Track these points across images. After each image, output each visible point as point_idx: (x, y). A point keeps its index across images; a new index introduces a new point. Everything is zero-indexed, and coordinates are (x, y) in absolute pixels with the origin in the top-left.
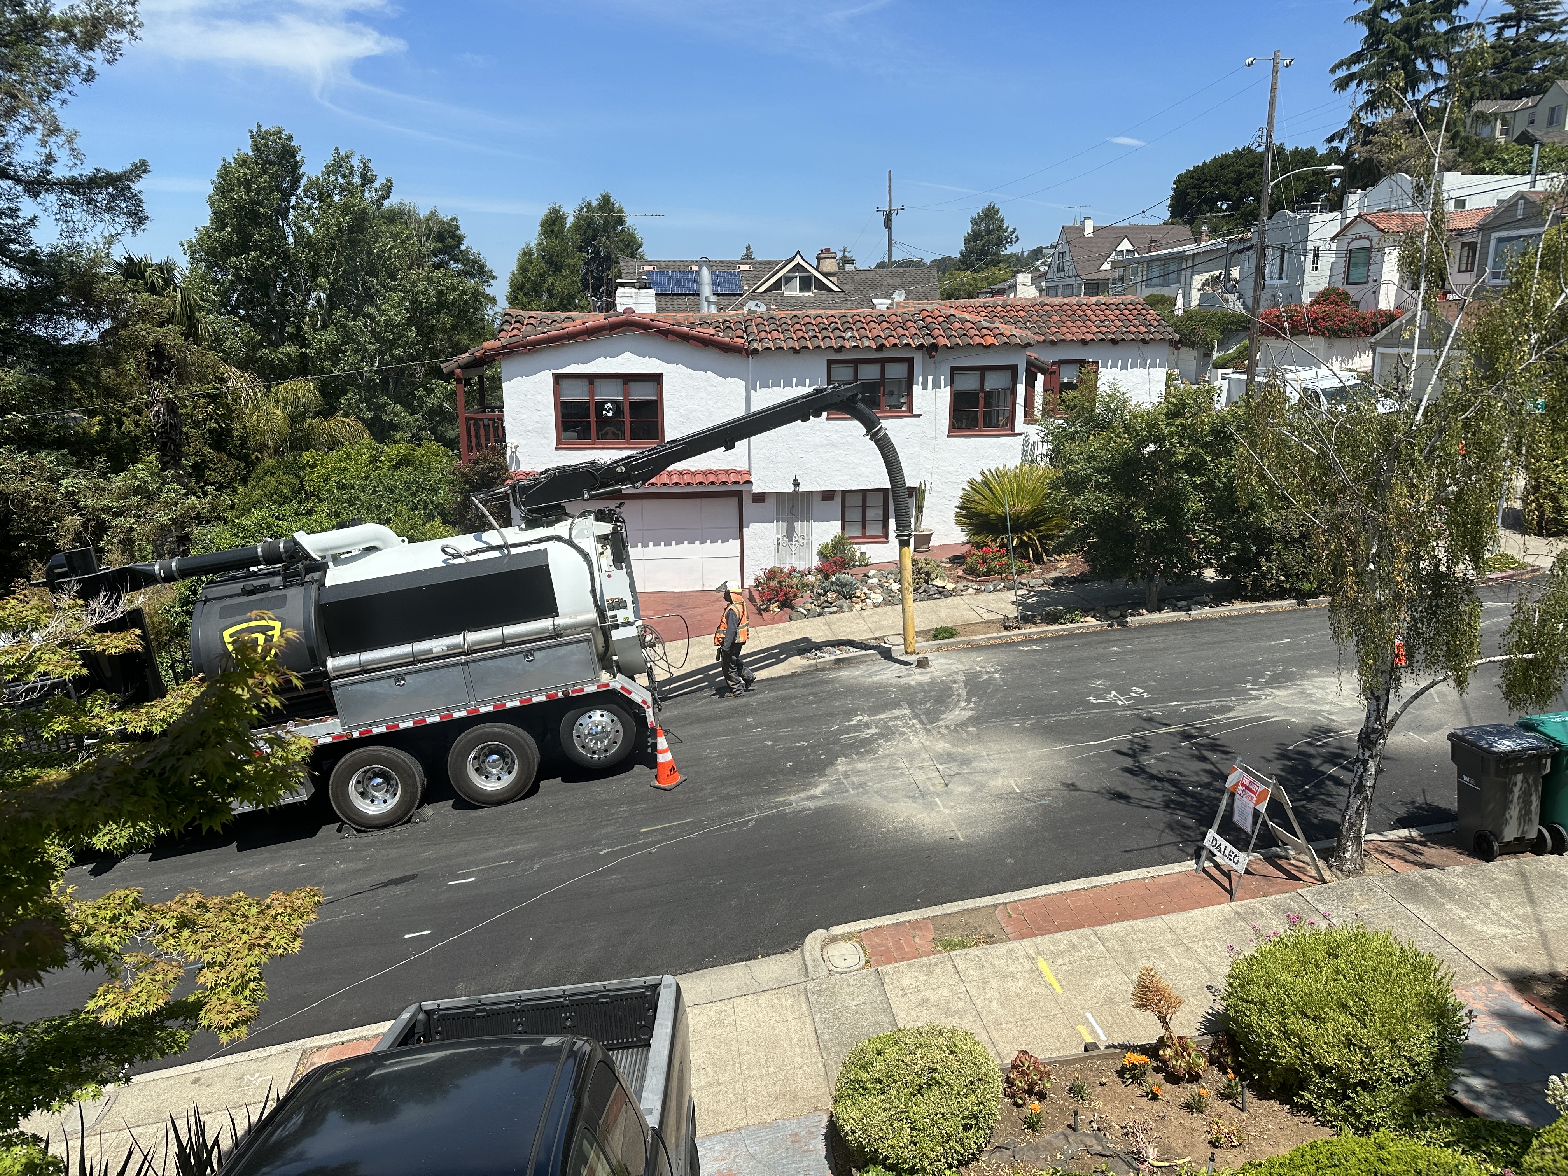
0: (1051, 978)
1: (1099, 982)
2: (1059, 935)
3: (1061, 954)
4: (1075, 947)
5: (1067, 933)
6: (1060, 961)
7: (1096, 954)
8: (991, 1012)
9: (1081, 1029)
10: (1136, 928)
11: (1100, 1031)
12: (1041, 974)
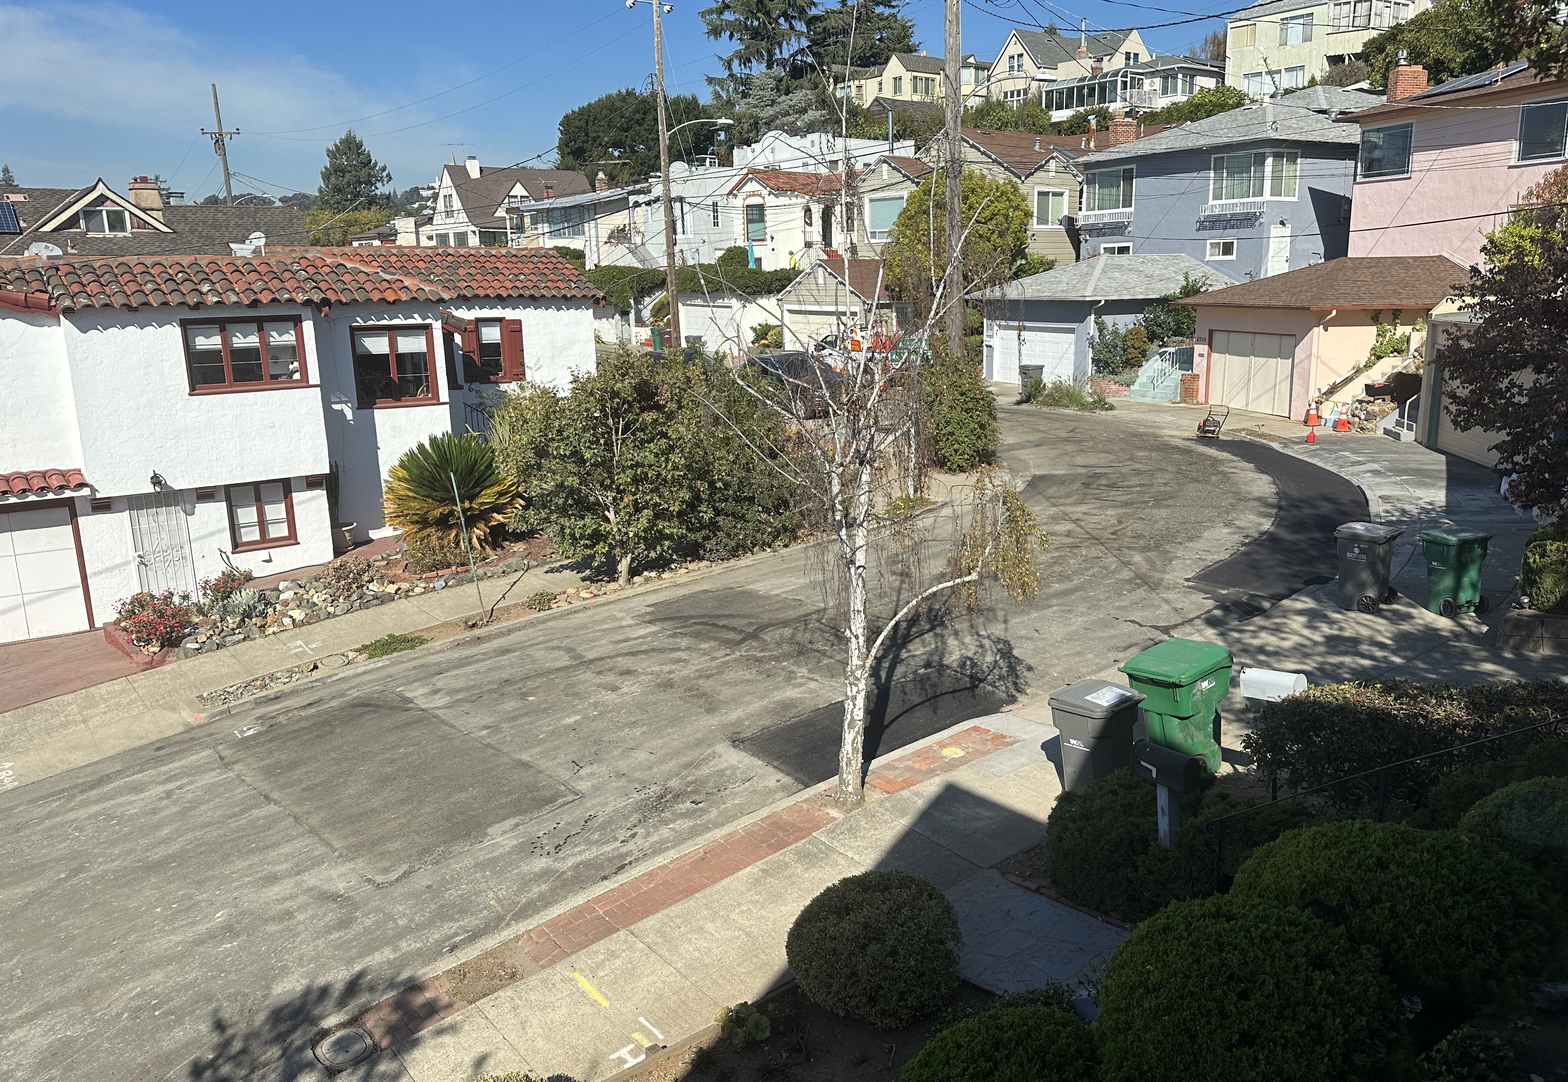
0: (594, 994)
1: (645, 981)
2: (594, 947)
3: (600, 965)
4: (613, 955)
5: (603, 941)
6: (601, 973)
7: (637, 954)
8: (536, 1052)
9: (636, 1036)
10: (671, 914)
11: (656, 1031)
12: (583, 992)
